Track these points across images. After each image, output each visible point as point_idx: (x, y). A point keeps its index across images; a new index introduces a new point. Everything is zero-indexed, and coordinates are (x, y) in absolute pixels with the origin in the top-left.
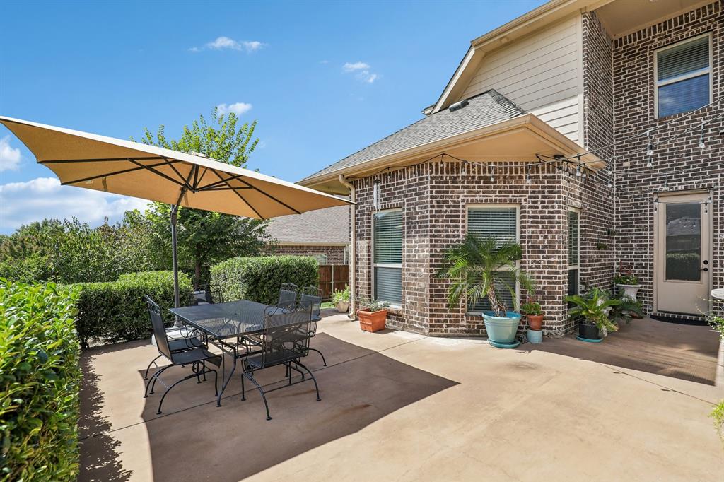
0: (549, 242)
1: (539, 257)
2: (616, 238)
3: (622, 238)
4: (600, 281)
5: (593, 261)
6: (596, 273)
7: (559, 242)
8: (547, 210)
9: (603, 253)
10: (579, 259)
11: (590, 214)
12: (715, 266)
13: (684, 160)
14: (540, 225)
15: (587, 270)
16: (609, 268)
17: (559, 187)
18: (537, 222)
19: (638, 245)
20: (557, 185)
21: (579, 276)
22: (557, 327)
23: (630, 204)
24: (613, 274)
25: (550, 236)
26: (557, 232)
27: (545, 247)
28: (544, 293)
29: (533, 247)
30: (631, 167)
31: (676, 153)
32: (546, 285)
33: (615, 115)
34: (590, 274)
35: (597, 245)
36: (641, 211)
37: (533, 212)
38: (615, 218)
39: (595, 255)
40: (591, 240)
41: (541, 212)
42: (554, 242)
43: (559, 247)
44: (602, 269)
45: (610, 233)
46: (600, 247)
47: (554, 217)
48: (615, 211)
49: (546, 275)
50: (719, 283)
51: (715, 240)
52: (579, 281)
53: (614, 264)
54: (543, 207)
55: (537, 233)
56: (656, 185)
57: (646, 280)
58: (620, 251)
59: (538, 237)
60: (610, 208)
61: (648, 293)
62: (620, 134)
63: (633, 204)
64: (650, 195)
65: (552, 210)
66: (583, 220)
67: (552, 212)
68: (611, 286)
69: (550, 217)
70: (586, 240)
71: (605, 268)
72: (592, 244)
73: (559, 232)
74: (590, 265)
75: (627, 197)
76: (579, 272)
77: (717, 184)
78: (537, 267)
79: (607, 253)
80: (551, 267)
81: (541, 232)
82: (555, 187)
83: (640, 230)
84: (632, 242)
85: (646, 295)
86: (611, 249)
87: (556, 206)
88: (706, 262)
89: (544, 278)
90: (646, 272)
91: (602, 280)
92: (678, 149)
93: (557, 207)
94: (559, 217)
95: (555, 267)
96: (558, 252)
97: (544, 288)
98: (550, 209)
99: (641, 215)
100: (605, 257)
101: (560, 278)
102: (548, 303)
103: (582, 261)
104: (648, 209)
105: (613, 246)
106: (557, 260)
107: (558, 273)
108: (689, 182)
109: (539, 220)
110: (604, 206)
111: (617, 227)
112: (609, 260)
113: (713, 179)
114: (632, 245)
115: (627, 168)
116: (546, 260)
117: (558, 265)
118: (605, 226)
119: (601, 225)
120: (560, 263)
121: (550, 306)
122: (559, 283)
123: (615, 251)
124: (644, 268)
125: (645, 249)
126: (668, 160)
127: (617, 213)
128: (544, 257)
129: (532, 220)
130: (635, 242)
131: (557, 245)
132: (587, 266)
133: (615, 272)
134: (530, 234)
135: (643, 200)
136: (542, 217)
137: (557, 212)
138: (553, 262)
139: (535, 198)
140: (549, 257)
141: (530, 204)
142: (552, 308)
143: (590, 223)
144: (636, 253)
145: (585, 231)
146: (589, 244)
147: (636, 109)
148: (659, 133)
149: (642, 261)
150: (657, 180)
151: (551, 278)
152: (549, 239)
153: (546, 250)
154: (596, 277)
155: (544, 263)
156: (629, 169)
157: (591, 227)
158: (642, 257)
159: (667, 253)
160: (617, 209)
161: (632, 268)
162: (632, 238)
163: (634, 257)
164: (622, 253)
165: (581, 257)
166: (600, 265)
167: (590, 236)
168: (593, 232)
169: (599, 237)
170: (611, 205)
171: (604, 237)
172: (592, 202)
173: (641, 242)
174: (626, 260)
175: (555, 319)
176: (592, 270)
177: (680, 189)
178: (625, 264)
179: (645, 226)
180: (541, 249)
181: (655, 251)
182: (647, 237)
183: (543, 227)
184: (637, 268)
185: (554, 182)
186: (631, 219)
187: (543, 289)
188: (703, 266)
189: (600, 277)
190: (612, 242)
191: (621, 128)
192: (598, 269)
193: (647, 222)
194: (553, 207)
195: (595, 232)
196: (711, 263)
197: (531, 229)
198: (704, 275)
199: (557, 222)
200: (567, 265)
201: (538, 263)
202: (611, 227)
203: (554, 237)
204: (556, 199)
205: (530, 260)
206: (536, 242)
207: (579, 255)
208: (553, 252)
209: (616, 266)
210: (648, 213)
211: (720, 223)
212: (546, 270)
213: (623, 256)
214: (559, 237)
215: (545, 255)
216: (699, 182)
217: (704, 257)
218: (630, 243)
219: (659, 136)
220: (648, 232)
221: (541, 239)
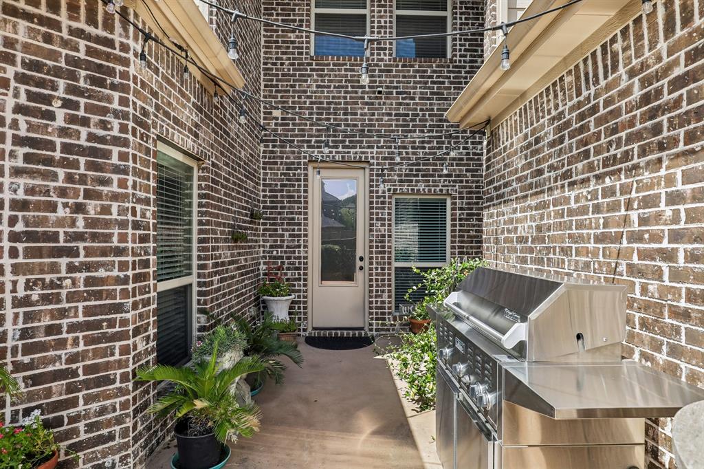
0: (90, 223)
1: (54, 268)
2: (264, 224)
3: (271, 225)
4: (238, 296)
5: (223, 264)
6: (229, 286)
7: (123, 224)
8: (84, 131)
9: (242, 247)
10: (195, 262)
11: (217, 174)
12: (371, 263)
13: (341, 120)
14: (61, 173)
15: (212, 283)
16: (253, 271)
17: (124, 75)
18: (49, 161)
19: (290, 236)
20: (119, 68)
21: (195, 297)
22: (117, 457)
23: (282, 174)
24: (259, 280)
25: (93, 206)
26: (115, 197)
27: (79, 237)
28: (74, 373)
29: (31, 236)
30: (283, 119)
31: (334, 109)
32: (82, 347)
33: (264, 36)
34: (219, 289)
35: (232, 233)
36: (294, 186)
37: (31, 127)
38: (262, 194)
39: (228, 253)
40: (219, 224)
41: (63, 132)
42: (107, 224)
43: (123, 238)
44: (242, 275)
45: (254, 216)
46: (237, 237)
47: (107, 155)
48: (262, 182)
49: (81, 318)
50: (375, 285)
51: (371, 230)
52: (195, 306)
53: (260, 263)
54: (72, 119)
55: (47, 193)
56: (311, 150)
57: (299, 285)
58: (268, 244)
59: (52, 207)
60: (254, 176)
61: (302, 305)
62: (269, 66)
63: (285, 174)
64: (305, 163)
65: (101, 133)
66: (203, 184)
67: (102, 140)
68: (255, 300)
69: (93, 152)
70: (208, 223)
71: (247, 273)
72: (222, 233)
73: (124, 197)
74: (216, 273)
75: (276, 163)
76: (195, 289)
77: (373, 158)
78: (45, 299)
79: (250, 247)
80: (98, 295)
81: (62, 192)
82: (111, 72)
83: (292, 213)
84: (283, 230)
85: (299, 308)
86: (256, 241)
87: (116, 123)
88: (361, 259)
89: (72, 328)
90: (299, 274)
91: (242, 294)
92: (336, 103)
93: (116, 127)
94: (123, 156)
95: (111, 295)
96: (119, 252)
97: (73, 359)
98: (93, 130)
99: (294, 191)
100: (247, 254)
101: (124, 322)
102: (88, 400)
103: (201, 267)
104: (302, 183)
105: (259, 236)
106: (115, 273)
107: (118, 308)
108: (346, 150)
109: (58, 155)
110: (245, 169)
111: (264, 207)
112: (253, 259)
113: (369, 150)
114: (282, 236)
115: (277, 119)
116: (82, 276)
117: (119, 288)
118: (247, 202)
119: (240, 200)
120: (125, 281)
121: (95, 406)
122: (123, 336)
123: (261, 243)
124: (298, 269)
125: (298, 241)
126: (324, 116)
127: (264, 185)
128: (71, 268)
129: (27, 150)
130: (287, 230)
131: (116, 231)
132: (210, 275)
133: (262, 277)
134: (21, 195)
135: (296, 169)
136: (66, 148)
137: (116, 141)
138: (102, 281)
139: (41, 83)
140: (88, 267)
141: (23, 100)
142: (103, 411)
143: (217, 191)
144: (288, 247)
145: (207, 205)
146: (214, 232)
147: (289, 34)
148: (315, 77)
149: (295, 258)
150: (313, 143)
151: (97, 325)
152: (92, 214)
153: (81, 245)
154: (230, 293)
155: (74, 282)
156: (280, 121)
157: (220, 200)
158: (294, 252)
159: (323, 243)
160: (264, 180)
161: (283, 270)
162: (283, 224)
163: (286, 252)
164: (271, 247)
165: (199, 258)
166: (238, 268)
167: (217, 216)
168: (224, 209)
169: (235, 220)
170: (255, 170)
171: (244, 222)
172: (222, 153)
173: (293, 230)
174: (275, 258)
175: (111, 437)
176: (222, 280)
177: (337, 159)
178: (274, 263)
179: (299, 208)
180: (62, 244)
181: (310, 244)
182: (299, 224)
183: (70, 178)
184: (288, 269)
185: (108, 57)
186: (282, 196)
187: (69, 361)
188: (359, 264)
189: (237, 290)
190: (256, 230)
191: (271, 58)
192: (233, 277)
193: (300, 202)
194: (104, 125)
195: (228, 210)
196: (367, 260)
197: (23, 181)
198: (359, 275)
199: (117, 170)
200: (152, 282)
201: (52, 285)
202: (256, 206)
203: (106, 210)
204: (115, 105)
205: (22, 280)
206: (43, 221)
207: (195, 253)
208: (104, 253)
209: (263, 267)
210: (302, 188)
211: (376, 209)
212: (81, 305)
213: (272, 252)
214: (122, 211)
215: (76, 261)
216: (356, 153)
217: (359, 253)
218: (280, 232)
219: (316, 81)
220: (302, 216)
221: (61, 212)
